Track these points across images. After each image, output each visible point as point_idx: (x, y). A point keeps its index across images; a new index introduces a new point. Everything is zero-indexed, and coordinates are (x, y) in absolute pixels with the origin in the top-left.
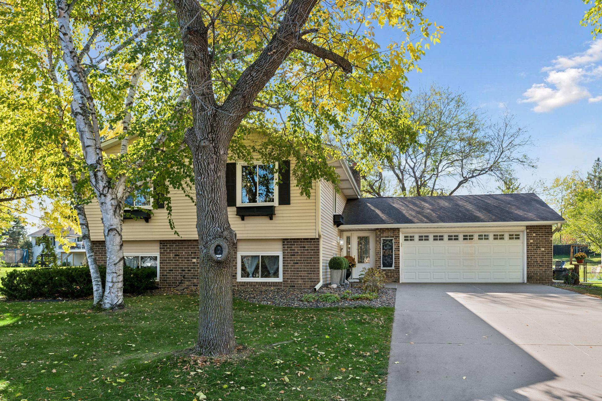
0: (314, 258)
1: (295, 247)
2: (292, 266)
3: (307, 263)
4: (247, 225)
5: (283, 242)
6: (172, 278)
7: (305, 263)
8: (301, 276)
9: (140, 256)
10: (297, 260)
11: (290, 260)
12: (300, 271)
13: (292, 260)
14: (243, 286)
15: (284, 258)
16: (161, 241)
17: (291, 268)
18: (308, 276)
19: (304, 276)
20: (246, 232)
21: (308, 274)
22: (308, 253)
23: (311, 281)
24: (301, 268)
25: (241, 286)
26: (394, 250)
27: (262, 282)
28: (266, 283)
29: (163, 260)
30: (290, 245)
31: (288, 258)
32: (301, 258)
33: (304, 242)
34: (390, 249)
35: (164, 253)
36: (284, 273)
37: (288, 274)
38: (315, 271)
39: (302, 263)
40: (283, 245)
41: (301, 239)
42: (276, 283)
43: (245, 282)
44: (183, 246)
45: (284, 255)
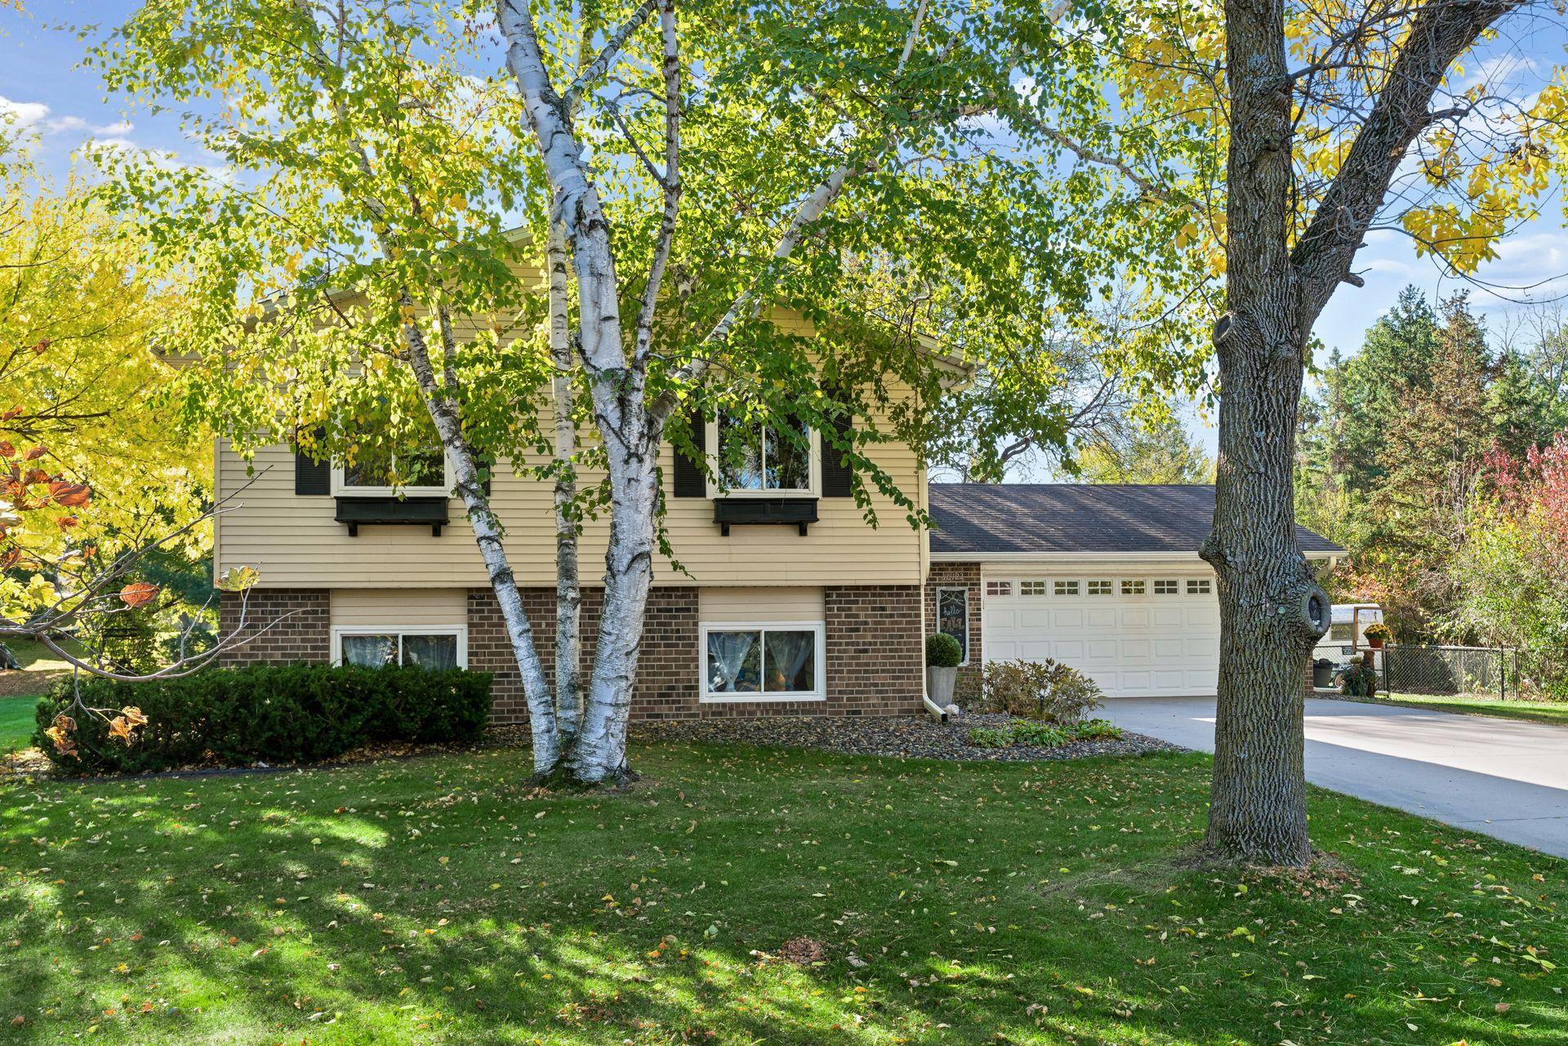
0: (909, 637)
1: (858, 609)
2: (853, 658)
3: (891, 651)
4: (734, 549)
5: (827, 595)
6: (509, 697)
7: (885, 651)
8: (876, 685)
9: (401, 634)
10: (864, 644)
11: (847, 644)
12: (873, 672)
13: (852, 644)
14: (720, 714)
15: (828, 637)
16: (470, 590)
17: (850, 665)
18: (894, 685)
19: (883, 685)
20: (734, 567)
21: (894, 678)
22: (892, 623)
23: (901, 698)
24: (874, 664)
25: (714, 714)
26: (967, 616)
27: (771, 704)
28: (784, 704)
29: (478, 647)
30: (847, 602)
31: (840, 637)
32: (874, 637)
33: (881, 595)
34: (957, 616)
35: (482, 625)
36: (828, 679)
37: (841, 679)
38: (911, 671)
39: (878, 651)
40: (827, 603)
41: (875, 587)
42: (811, 703)
43: (724, 705)
44: (541, 604)
45: (827, 630)
